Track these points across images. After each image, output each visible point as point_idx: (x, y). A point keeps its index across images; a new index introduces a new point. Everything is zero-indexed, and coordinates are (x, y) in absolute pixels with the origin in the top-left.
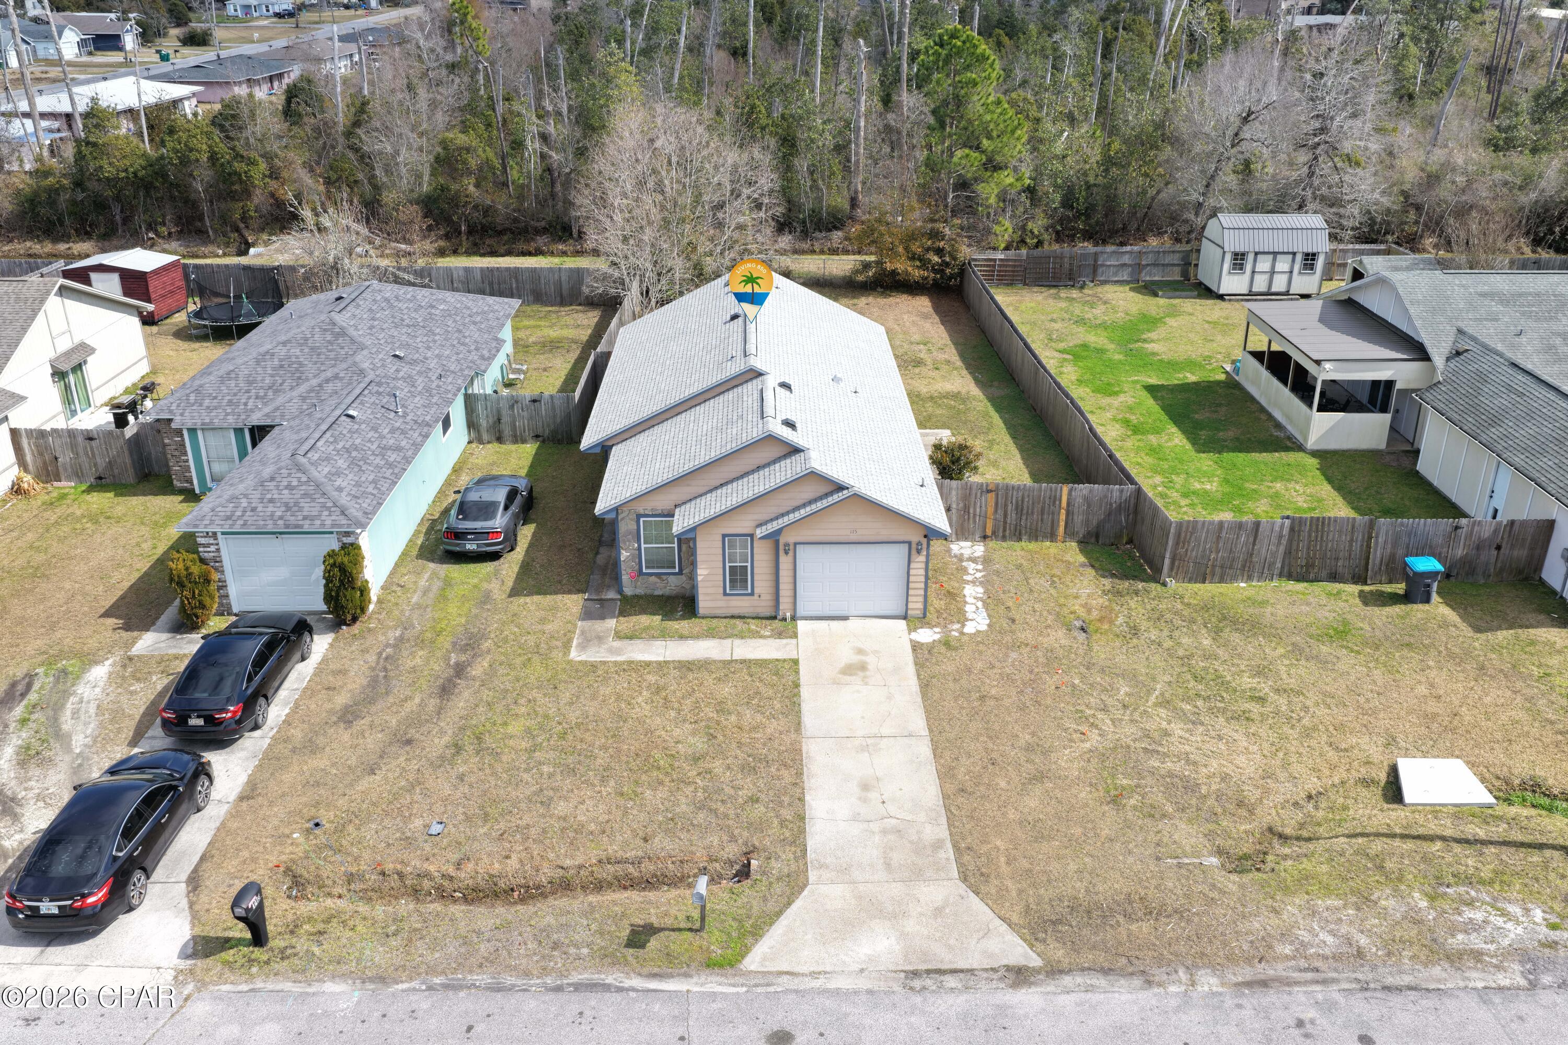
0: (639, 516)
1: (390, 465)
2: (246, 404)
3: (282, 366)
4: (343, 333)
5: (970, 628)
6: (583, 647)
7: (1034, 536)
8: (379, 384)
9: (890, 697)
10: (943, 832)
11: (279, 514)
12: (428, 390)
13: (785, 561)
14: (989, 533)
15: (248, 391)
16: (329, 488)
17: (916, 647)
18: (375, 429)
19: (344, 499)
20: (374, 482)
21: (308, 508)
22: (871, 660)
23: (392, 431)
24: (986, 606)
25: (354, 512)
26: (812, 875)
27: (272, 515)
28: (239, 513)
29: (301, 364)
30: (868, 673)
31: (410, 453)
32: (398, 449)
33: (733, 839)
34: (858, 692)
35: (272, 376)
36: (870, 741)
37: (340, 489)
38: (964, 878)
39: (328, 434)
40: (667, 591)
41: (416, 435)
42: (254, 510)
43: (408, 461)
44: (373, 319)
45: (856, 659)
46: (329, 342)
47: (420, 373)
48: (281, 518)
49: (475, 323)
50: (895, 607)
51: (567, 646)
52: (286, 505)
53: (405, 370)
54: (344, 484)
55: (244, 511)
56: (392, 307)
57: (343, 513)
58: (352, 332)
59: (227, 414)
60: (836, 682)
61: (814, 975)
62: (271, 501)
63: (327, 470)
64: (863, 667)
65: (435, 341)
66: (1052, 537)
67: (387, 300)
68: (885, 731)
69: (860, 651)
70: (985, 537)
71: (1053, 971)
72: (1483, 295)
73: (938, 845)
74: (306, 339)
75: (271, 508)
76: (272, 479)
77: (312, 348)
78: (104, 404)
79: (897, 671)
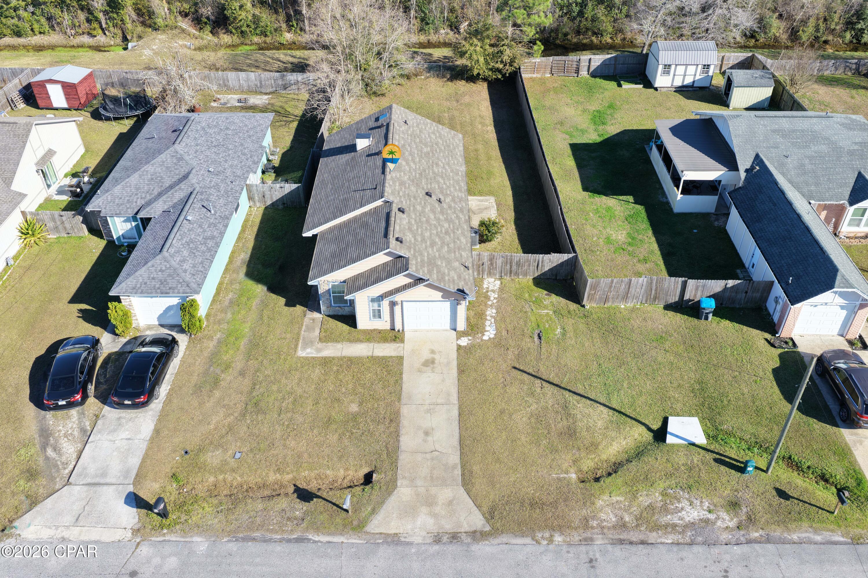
0: (329, 283)
2: (136, 202)
3: (152, 179)
4: (182, 158)
5: (486, 336)
6: (304, 348)
7: (525, 276)
8: (202, 193)
9: (443, 380)
10: (457, 461)
11: (157, 286)
12: (226, 192)
13: (397, 308)
14: (503, 274)
15: (137, 194)
16: (180, 271)
17: (459, 347)
18: (200, 226)
19: (188, 277)
20: (202, 263)
21: (171, 282)
22: (437, 357)
23: (209, 226)
24: (496, 321)
25: (192, 283)
26: (399, 482)
27: (154, 287)
28: (138, 286)
29: (161, 177)
30: (435, 365)
31: (219, 239)
32: (213, 237)
34: (429, 377)
35: (148, 185)
36: (432, 407)
37: (185, 271)
38: (463, 484)
39: (178, 234)
40: (344, 313)
41: (221, 226)
42: (145, 283)
43: (218, 245)
44: (197, 145)
45: (430, 356)
46: (175, 163)
47: (222, 180)
48: (159, 288)
49: (250, 137)
51: (296, 348)
52: (161, 281)
53: (215, 180)
54: (187, 267)
55: (141, 284)
56: (206, 133)
57: (188, 286)
58: (187, 157)
59: (128, 208)
60: (420, 371)
61: (395, 534)
62: (153, 278)
63: (178, 259)
64: (433, 362)
65: (229, 155)
67: (203, 129)
68: (440, 401)
69: (433, 352)
70: (501, 276)
71: (495, 533)
72: (774, 131)
73: (454, 467)
74: (163, 162)
75: (153, 283)
76: (153, 266)
77: (167, 168)
78: (66, 176)
79: (448, 364)
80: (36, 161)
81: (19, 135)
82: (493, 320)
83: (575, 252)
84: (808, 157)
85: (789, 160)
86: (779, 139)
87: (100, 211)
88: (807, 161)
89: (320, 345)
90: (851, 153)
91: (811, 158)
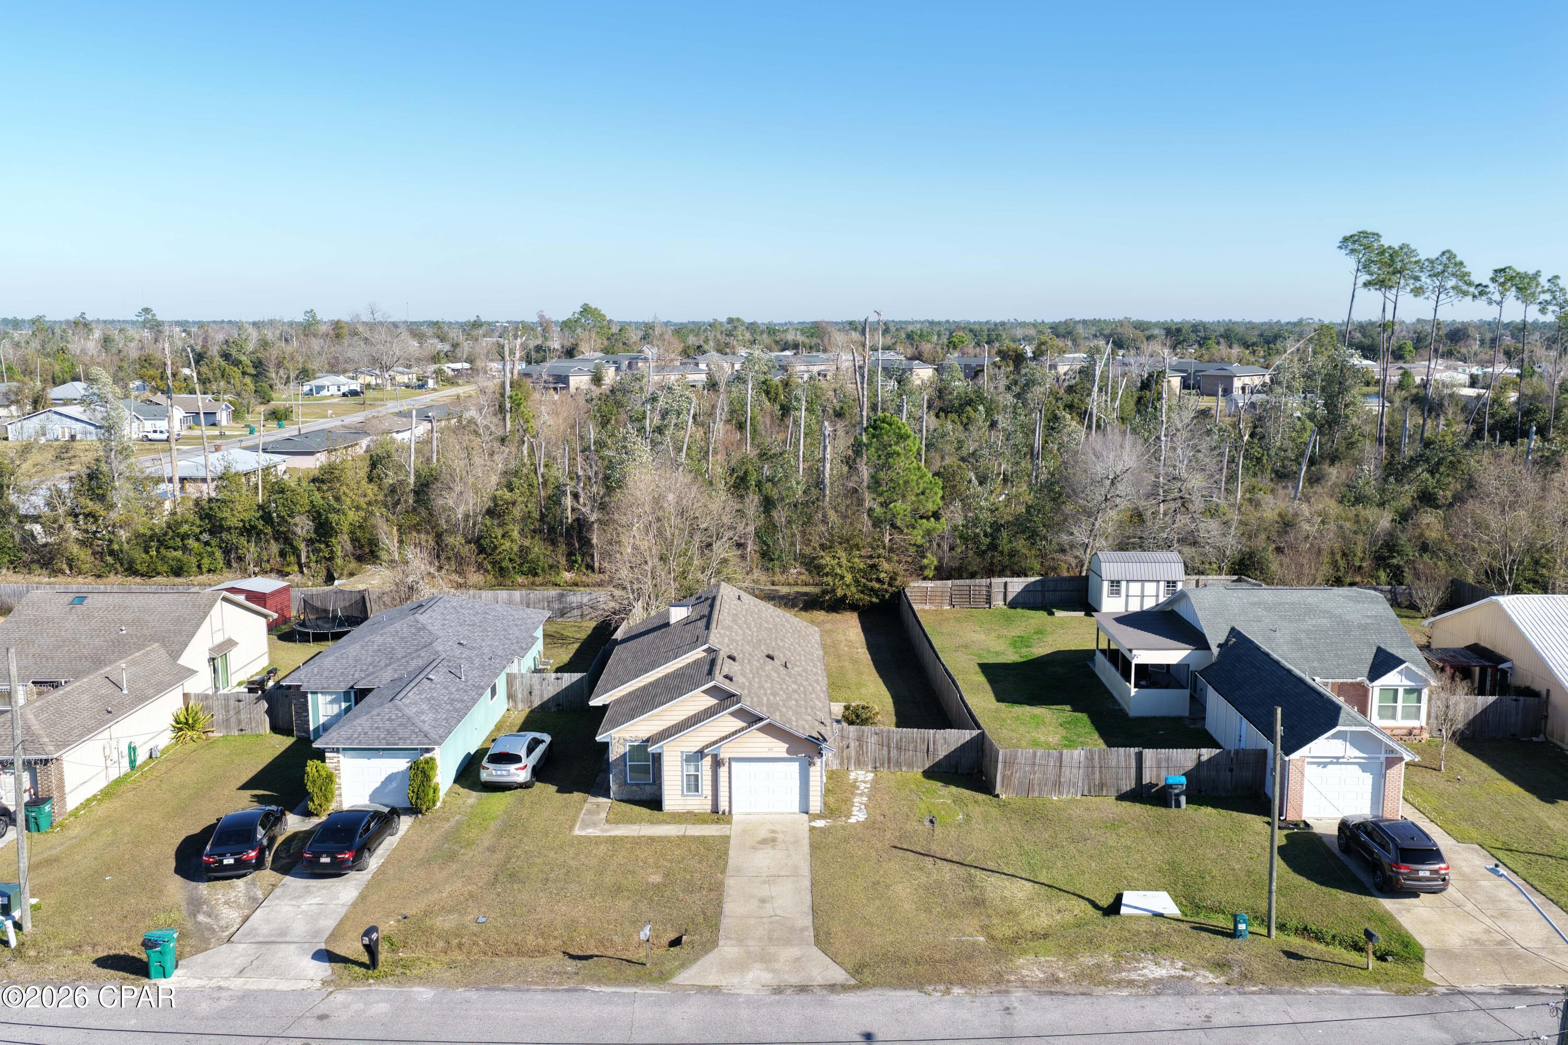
0: (626, 742)
1: (457, 710)
2: (353, 675)
3: (379, 650)
4: (424, 628)
5: (853, 820)
6: (583, 828)
7: (911, 768)
8: (449, 661)
9: (789, 856)
10: (808, 921)
11: (383, 736)
12: (483, 667)
13: (722, 771)
14: (878, 764)
15: (355, 667)
16: (416, 721)
17: (812, 829)
18: (446, 688)
19: (426, 728)
20: (446, 719)
21: (402, 732)
22: (780, 836)
23: (458, 690)
24: (866, 806)
25: (433, 734)
26: (721, 943)
27: (378, 737)
28: (355, 736)
29: (393, 648)
30: (777, 844)
31: (470, 704)
32: (462, 701)
33: (673, 926)
34: (768, 853)
35: (372, 656)
36: (771, 878)
37: (424, 722)
38: (817, 944)
39: (415, 689)
40: (643, 798)
41: (474, 693)
42: (366, 733)
43: (469, 709)
44: (445, 620)
45: (769, 836)
46: (413, 634)
47: (477, 656)
48: (384, 739)
49: (517, 625)
51: (571, 828)
52: (388, 730)
53: (467, 653)
54: (427, 719)
55: (359, 735)
56: (458, 612)
57: (426, 736)
58: (430, 627)
59: (340, 682)
60: (753, 848)
61: (714, 987)
62: (377, 728)
63: (415, 710)
64: (774, 840)
65: (488, 636)
67: (454, 608)
68: (783, 873)
69: (773, 832)
70: (875, 769)
71: (862, 986)
72: (1254, 604)
73: (804, 929)
74: (397, 632)
75: (377, 733)
76: (378, 715)
77: (402, 638)
78: (240, 684)
79: (796, 842)
80: (211, 646)
81: (200, 605)
82: (863, 807)
83: (979, 727)
84: (1305, 631)
85: (1278, 634)
86: (1260, 612)
87: (300, 686)
88: (1303, 636)
89: (607, 826)
90: (1364, 627)
91: (1308, 632)
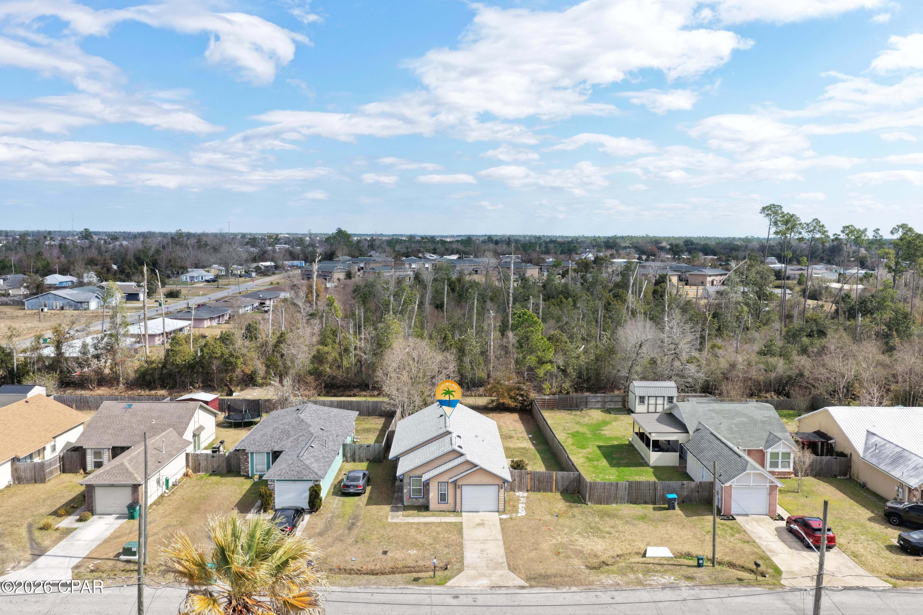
0: (411, 477)
1: (327, 462)
2: (271, 444)
3: (282, 432)
4: (303, 421)
5: (519, 515)
6: (392, 518)
7: (545, 490)
8: (318, 438)
9: (491, 531)
10: (504, 560)
11: (296, 474)
12: (333, 440)
13: (458, 491)
14: (529, 489)
15: (271, 440)
16: (311, 467)
17: (501, 519)
18: (320, 451)
19: (316, 470)
20: (323, 466)
21: (304, 472)
22: (486, 523)
23: (326, 452)
24: (525, 509)
25: (319, 473)
26: (465, 569)
27: (293, 474)
28: (283, 474)
29: (289, 431)
30: (485, 526)
31: (332, 459)
32: (328, 457)
33: (442, 562)
34: (481, 530)
35: (279, 435)
36: (484, 541)
37: (314, 467)
38: (509, 569)
39: (307, 451)
40: (419, 504)
41: (333, 454)
42: (287, 473)
43: (332, 461)
44: (312, 417)
45: (481, 522)
46: (298, 424)
47: (330, 435)
49: (344, 419)
50: (495, 508)
51: (387, 518)
52: (298, 471)
53: (325, 434)
56: (316, 413)
57: (316, 474)
58: (306, 420)
59: (265, 448)
60: (474, 528)
61: (466, 587)
62: (293, 470)
63: (309, 462)
64: (483, 524)
65: (332, 425)
66: (551, 491)
67: (314, 410)
68: (489, 539)
69: (483, 520)
70: (528, 491)
71: (531, 587)
72: (710, 410)
73: (503, 563)
76: (292, 464)
78: (206, 448)
79: (494, 525)
80: (194, 429)
81: (190, 409)
82: (523, 509)
83: (577, 471)
84: (735, 424)
85: (722, 426)
86: (714, 415)
87: (244, 450)
89: (403, 518)
90: (764, 422)
